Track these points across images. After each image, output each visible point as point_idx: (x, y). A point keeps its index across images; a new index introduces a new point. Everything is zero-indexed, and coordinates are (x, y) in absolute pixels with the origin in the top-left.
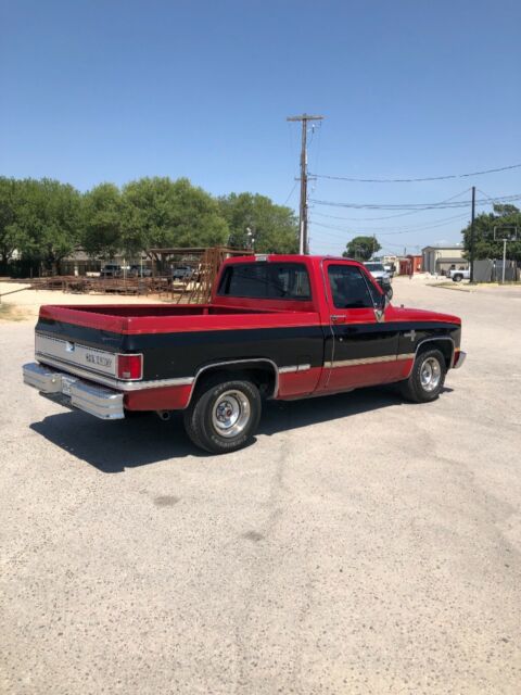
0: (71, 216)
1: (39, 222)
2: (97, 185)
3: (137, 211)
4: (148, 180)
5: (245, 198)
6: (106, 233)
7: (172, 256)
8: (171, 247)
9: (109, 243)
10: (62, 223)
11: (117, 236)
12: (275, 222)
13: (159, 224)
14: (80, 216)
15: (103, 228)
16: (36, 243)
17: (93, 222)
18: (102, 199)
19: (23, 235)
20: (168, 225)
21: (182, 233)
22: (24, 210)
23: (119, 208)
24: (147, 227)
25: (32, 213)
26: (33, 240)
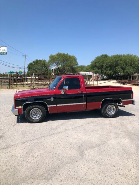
0: (134, 63)
1: (125, 65)
10: (131, 66)
14: (136, 63)
22: (121, 62)
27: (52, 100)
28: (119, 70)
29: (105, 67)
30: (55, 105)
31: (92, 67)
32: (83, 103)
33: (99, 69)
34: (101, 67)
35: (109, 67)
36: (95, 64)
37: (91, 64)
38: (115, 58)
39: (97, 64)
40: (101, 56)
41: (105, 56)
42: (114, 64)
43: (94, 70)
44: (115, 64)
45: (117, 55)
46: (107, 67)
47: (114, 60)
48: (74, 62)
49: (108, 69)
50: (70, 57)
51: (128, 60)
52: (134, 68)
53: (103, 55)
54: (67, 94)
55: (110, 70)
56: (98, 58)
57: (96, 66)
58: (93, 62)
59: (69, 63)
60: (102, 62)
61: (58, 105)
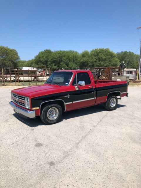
0: (76, 59)
1: (68, 61)
2: (83, 51)
3: (94, 57)
4: (98, 49)
5: (126, 53)
6: (85, 64)
7: (103, 70)
8: (102, 67)
9: (86, 66)
10: (74, 62)
11: (87, 64)
12: (134, 59)
13: (99, 61)
14: (79, 60)
15: (84, 62)
16: (67, 67)
17: (81, 61)
18: (84, 55)
19: (65, 65)
20: (102, 61)
21: (105, 63)
22: (65, 58)
23: (89, 57)
24: (96, 61)
25: (67, 59)
26: (67, 66)
27: (69, 97)
28: (63, 65)
29: (49, 63)
30: (71, 103)
31: (36, 62)
32: (94, 98)
33: (44, 64)
34: (46, 63)
35: (53, 63)
36: (39, 59)
37: (35, 59)
38: (58, 53)
39: (42, 59)
40: (45, 51)
41: (49, 51)
42: (58, 60)
43: (38, 65)
44: (60, 60)
45: (61, 51)
46: (52, 63)
47: (58, 55)
48: (15, 56)
49: (53, 64)
50: (11, 51)
51: (70, 56)
52: (76, 64)
53: (46, 50)
54: (81, 89)
55: (55, 65)
56: (42, 53)
57: (40, 61)
58: (36, 57)
59: (10, 57)
60: (47, 57)
61: (74, 102)
